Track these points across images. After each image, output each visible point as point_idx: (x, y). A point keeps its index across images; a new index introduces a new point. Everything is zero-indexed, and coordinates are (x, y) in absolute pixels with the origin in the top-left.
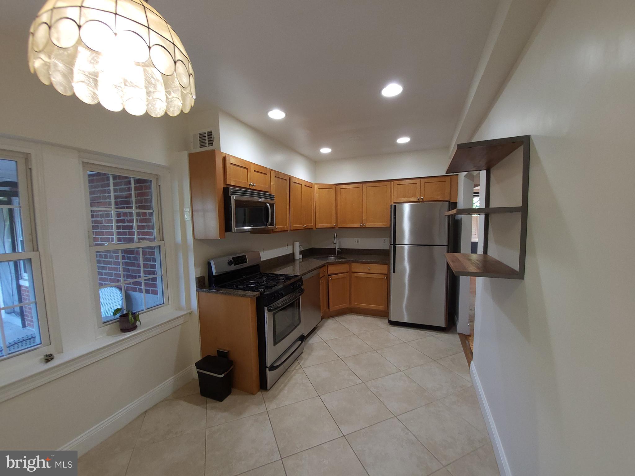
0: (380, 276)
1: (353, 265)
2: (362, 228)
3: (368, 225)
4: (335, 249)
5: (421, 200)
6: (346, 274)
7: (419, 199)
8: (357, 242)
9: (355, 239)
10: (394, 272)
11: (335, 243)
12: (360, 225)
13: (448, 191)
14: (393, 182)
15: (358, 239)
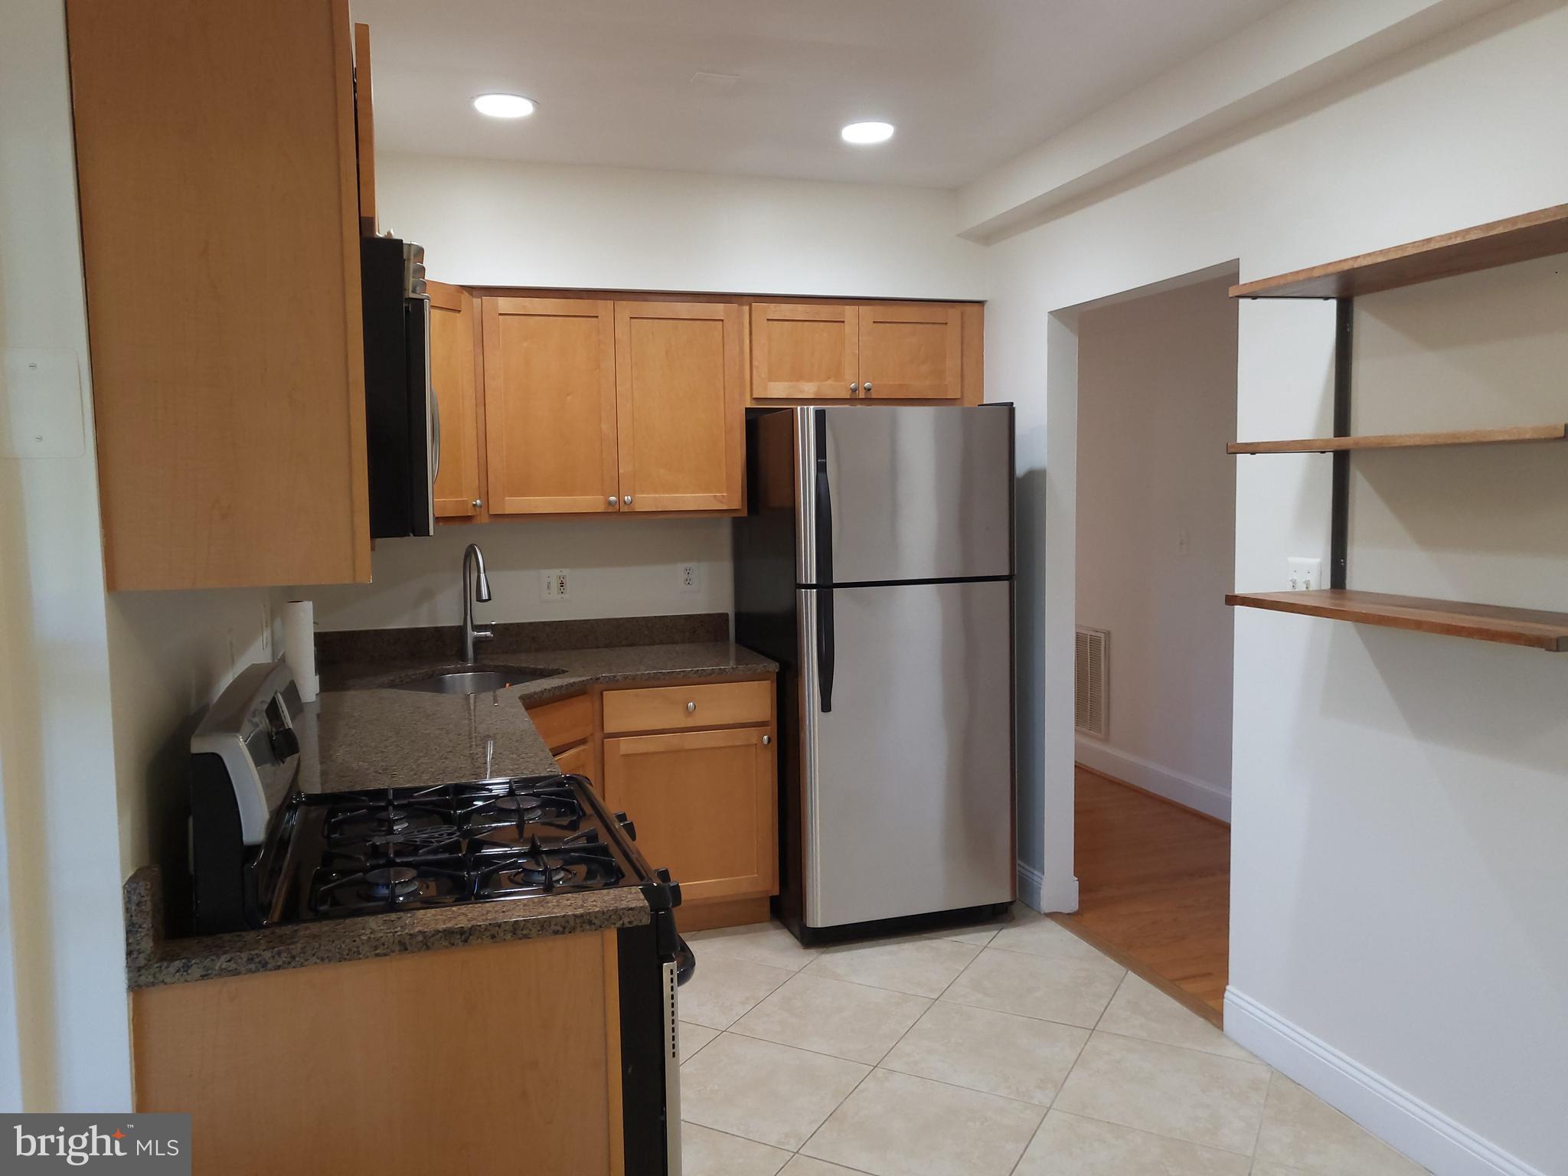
0: (740, 737)
1: (613, 700)
2: (617, 516)
3: (646, 500)
4: (460, 632)
5: (862, 395)
6: (582, 747)
7: (854, 391)
8: (555, 584)
9: (545, 573)
10: (826, 707)
11: (485, 596)
12: (610, 503)
13: (952, 363)
14: (746, 308)
15: (566, 572)
